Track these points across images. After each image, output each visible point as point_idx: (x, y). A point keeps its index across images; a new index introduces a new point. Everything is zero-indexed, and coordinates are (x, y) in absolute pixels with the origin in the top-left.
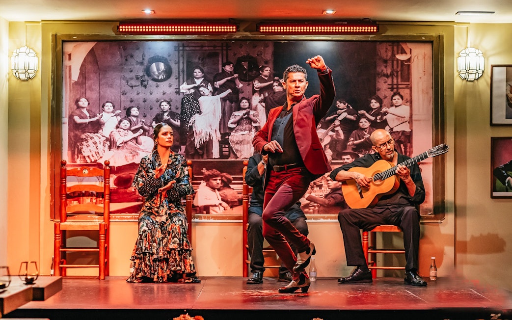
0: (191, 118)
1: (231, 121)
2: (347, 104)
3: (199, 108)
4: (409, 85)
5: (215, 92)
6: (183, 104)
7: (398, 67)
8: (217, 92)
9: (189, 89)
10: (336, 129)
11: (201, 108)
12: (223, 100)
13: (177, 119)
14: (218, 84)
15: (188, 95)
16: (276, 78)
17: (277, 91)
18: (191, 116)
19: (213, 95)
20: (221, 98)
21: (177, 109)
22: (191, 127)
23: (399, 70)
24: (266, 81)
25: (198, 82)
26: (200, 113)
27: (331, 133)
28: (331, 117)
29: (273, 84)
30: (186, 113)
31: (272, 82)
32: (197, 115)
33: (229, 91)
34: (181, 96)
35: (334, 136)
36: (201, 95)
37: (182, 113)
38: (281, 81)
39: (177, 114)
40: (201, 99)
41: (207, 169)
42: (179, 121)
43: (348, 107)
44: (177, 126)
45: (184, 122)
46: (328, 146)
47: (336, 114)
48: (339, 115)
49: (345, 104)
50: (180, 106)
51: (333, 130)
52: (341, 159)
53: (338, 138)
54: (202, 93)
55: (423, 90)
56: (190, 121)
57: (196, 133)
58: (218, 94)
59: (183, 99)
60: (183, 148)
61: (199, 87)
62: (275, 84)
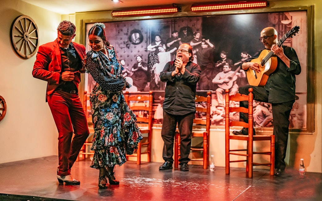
0: (154, 66)
2: (248, 55)
3: (158, 60)
4: (290, 40)
5: (168, 49)
6: (149, 57)
7: (282, 29)
8: (168, 50)
9: (152, 49)
10: (241, 71)
11: (159, 60)
13: (146, 66)
14: (169, 45)
15: (152, 52)
16: (204, 40)
17: (204, 47)
18: (154, 64)
19: (166, 51)
20: (171, 53)
21: (146, 60)
22: (153, 71)
23: (283, 31)
24: (198, 42)
25: (158, 44)
26: (158, 62)
27: (237, 74)
28: (238, 63)
29: (201, 43)
30: (151, 63)
31: (201, 42)
32: (157, 64)
33: (175, 49)
34: (148, 53)
35: (240, 76)
36: (159, 52)
37: (149, 63)
38: (206, 41)
39: (146, 63)
40: (159, 54)
41: (162, 97)
42: (147, 67)
43: (249, 56)
44: (146, 70)
45: (149, 68)
46: (236, 82)
47: (241, 61)
49: (247, 55)
50: (147, 59)
51: (239, 72)
54: (160, 50)
55: (300, 43)
56: (153, 68)
57: (156, 75)
58: (169, 51)
59: (149, 54)
60: (149, 83)
61: (158, 47)
62: (203, 43)
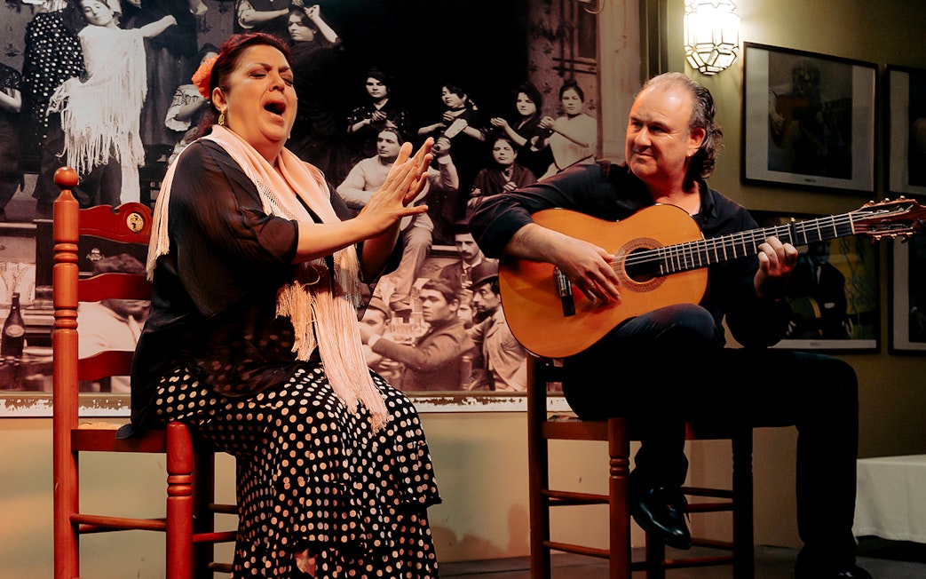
0: (57, 90)
1: (174, 111)
2: (465, 98)
3: (80, 61)
4: (595, 65)
5: (129, 17)
6: (30, 42)
7: (572, 17)
8: (133, 19)
10: (442, 160)
11: (86, 61)
12: (152, 44)
13: (12, 87)
15: (47, 15)
17: (298, 38)
18: (56, 83)
19: (122, 26)
20: (145, 39)
21: (12, 55)
22: (56, 118)
23: (574, 25)
24: (271, 7)
26: (83, 75)
28: (430, 128)
29: (286, 17)
30: (41, 71)
31: (286, 11)
32: (74, 82)
33: (169, 20)
34: (26, 16)
35: (437, 180)
36: (87, 22)
37: (28, 70)
38: (308, 11)
39: (12, 70)
40: (86, 34)
41: (105, 253)
42: (18, 93)
43: (466, 103)
44: (12, 108)
45: (35, 100)
47: (441, 120)
48: (449, 124)
49: (461, 97)
50: (20, 47)
51: (435, 164)
52: (455, 243)
53: (444, 185)
54: (89, 15)
55: (622, 81)
56: (53, 98)
57: (72, 139)
58: (138, 25)
59: (31, 26)
60: (30, 180)
62: (294, 18)
